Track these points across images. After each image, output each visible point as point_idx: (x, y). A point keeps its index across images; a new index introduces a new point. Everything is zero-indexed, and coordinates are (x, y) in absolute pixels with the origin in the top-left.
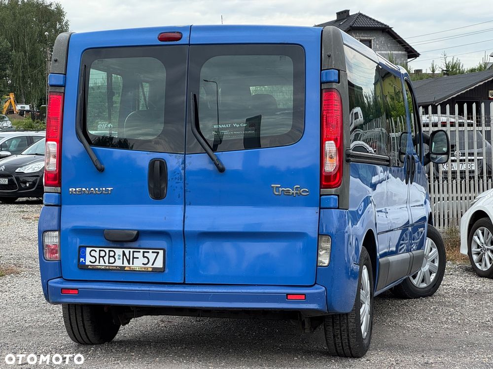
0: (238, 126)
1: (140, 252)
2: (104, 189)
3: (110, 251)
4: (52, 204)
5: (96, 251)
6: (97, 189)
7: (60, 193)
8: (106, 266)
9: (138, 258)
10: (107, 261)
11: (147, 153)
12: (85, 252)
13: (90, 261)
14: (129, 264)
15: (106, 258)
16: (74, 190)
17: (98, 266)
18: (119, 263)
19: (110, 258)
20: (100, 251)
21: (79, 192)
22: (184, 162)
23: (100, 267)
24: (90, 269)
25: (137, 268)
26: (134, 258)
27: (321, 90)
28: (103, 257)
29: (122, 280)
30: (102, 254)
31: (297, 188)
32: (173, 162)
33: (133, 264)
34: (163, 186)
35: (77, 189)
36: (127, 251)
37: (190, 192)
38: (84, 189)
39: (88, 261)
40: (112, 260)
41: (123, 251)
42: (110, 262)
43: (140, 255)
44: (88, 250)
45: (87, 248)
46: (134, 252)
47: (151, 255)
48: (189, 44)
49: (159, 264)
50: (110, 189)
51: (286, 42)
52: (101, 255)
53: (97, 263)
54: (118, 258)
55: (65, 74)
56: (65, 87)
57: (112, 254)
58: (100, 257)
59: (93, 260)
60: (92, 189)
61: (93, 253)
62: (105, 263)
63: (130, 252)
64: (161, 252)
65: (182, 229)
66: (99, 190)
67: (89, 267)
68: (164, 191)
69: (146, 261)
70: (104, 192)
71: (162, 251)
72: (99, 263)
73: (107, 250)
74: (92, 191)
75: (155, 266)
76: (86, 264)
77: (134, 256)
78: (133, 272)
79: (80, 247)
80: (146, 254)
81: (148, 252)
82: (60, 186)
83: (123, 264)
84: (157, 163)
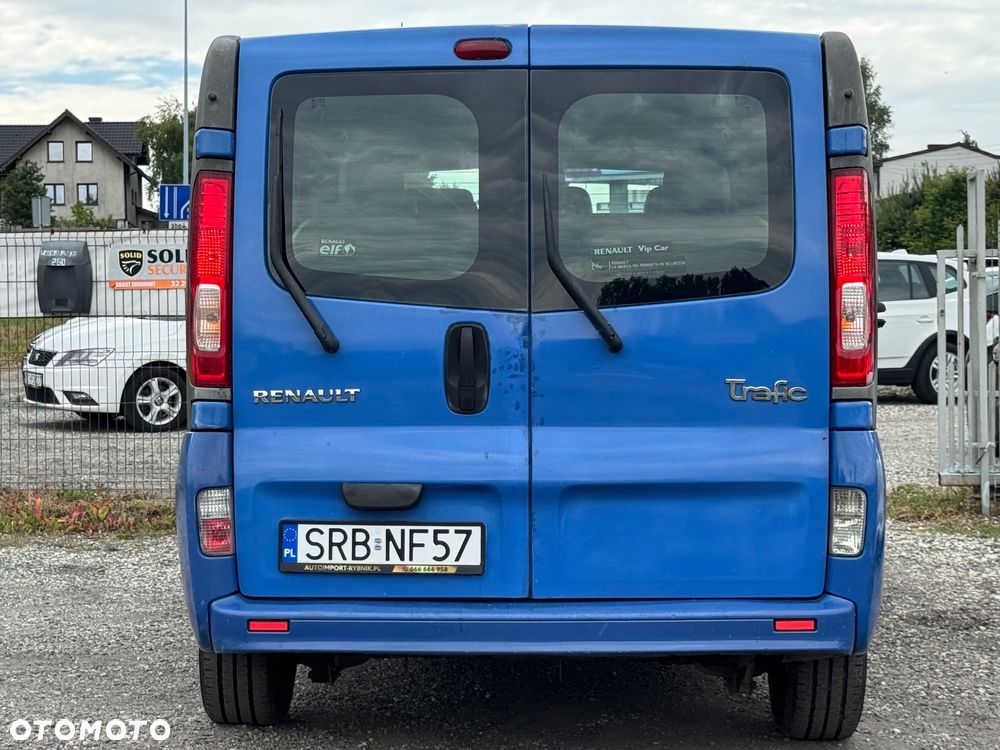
0: (648, 250)
1: (426, 531)
2: (338, 392)
3: (354, 531)
4: (216, 427)
5: (321, 533)
6: (321, 392)
7: (230, 402)
8: (348, 565)
9: (422, 545)
10: (348, 554)
11: (441, 311)
12: (294, 535)
13: (308, 555)
14: (402, 558)
15: (347, 548)
16: (265, 393)
17: (327, 565)
18: (377, 558)
19: (357, 547)
20: (331, 531)
21: (277, 398)
22: (528, 329)
23: (332, 567)
24: (308, 572)
25: (422, 568)
26: (412, 545)
27: (829, 170)
28: (339, 545)
29: (385, 595)
30: (338, 537)
31: (781, 384)
32: (503, 329)
33: (411, 559)
34: (481, 383)
35: (273, 393)
36: (396, 530)
37: (542, 396)
38: (289, 393)
39: (304, 553)
40: (361, 551)
41: (388, 532)
42: (357, 555)
43: (426, 538)
44: (303, 529)
45: (300, 526)
46: (412, 532)
47: (454, 539)
48: (529, 67)
49: (472, 557)
50: (352, 391)
51: (747, 65)
52: (334, 541)
53: (325, 559)
54: (376, 546)
55: (234, 131)
56: (233, 159)
57: (360, 537)
58: (331, 544)
59: (316, 551)
60: (310, 392)
61: (314, 537)
62: (344, 558)
63: (403, 531)
64: (476, 531)
65: (527, 478)
66: (326, 394)
67: (307, 568)
68: (482, 393)
69: (440, 551)
70: (338, 399)
71: (479, 528)
72: (330, 558)
73: (348, 529)
74: (308, 396)
75: (461, 562)
76: (299, 561)
77: (414, 542)
78: (412, 576)
79: (283, 523)
80: (441, 537)
81: (447, 532)
82: (231, 386)
83: (388, 559)
84: (467, 334)
